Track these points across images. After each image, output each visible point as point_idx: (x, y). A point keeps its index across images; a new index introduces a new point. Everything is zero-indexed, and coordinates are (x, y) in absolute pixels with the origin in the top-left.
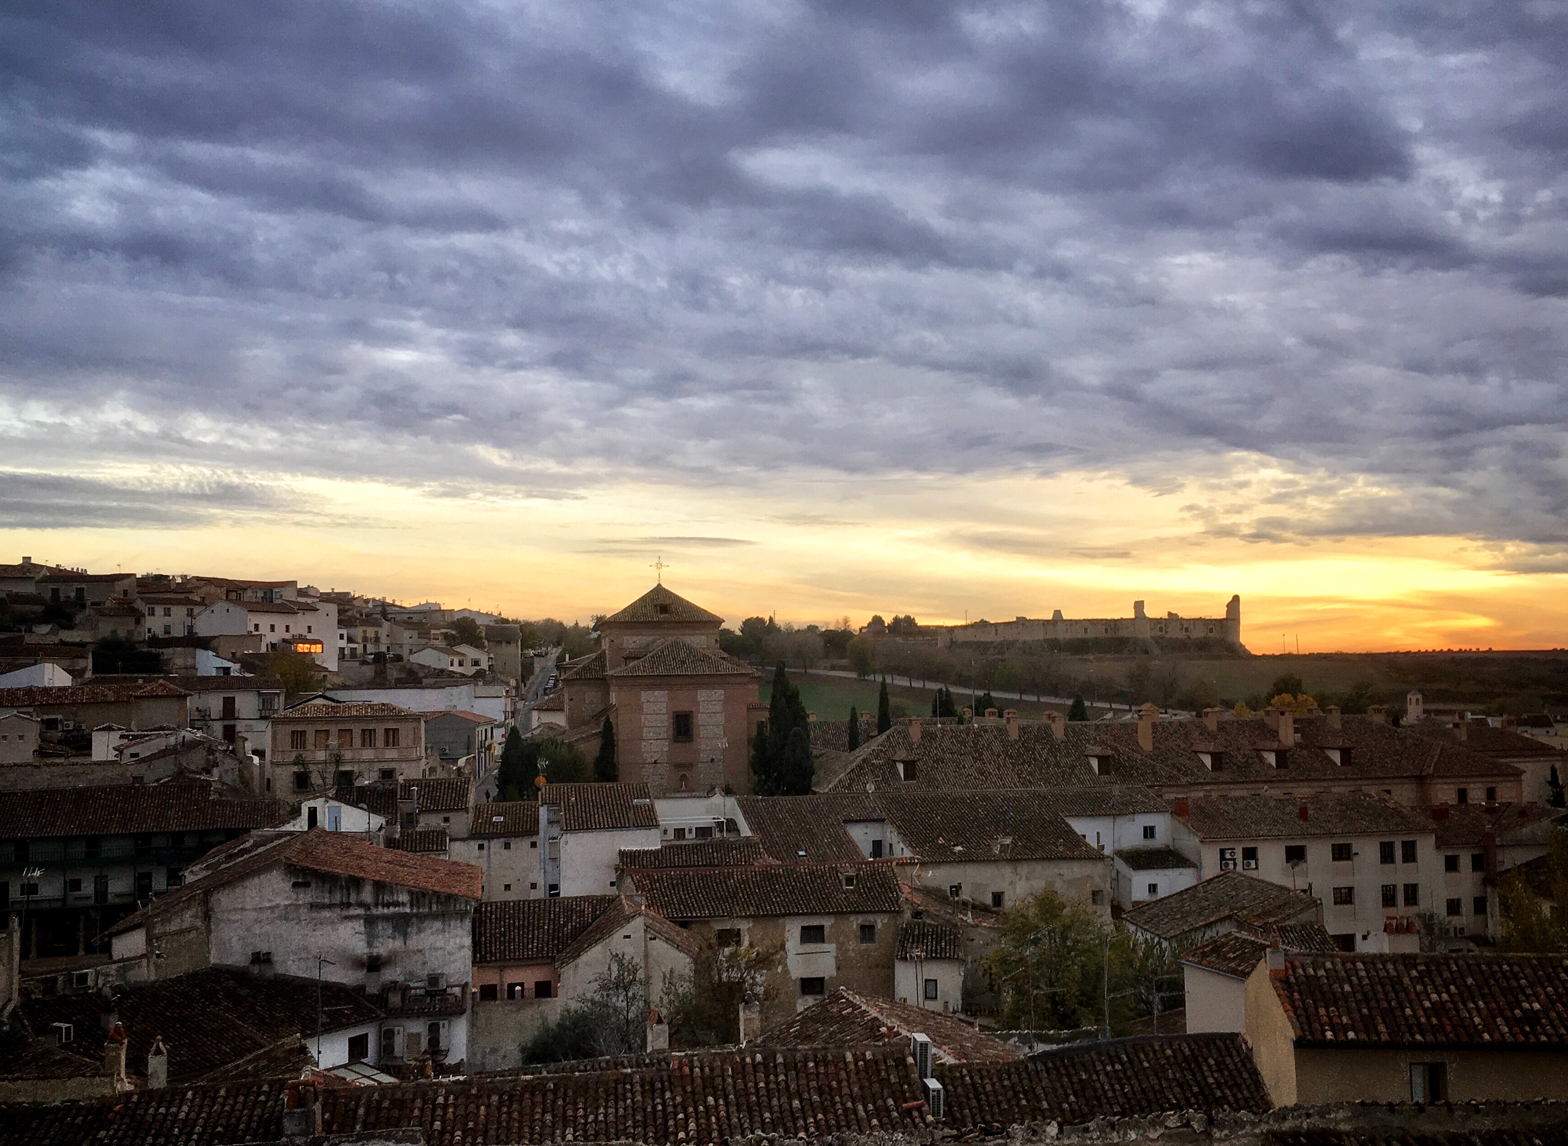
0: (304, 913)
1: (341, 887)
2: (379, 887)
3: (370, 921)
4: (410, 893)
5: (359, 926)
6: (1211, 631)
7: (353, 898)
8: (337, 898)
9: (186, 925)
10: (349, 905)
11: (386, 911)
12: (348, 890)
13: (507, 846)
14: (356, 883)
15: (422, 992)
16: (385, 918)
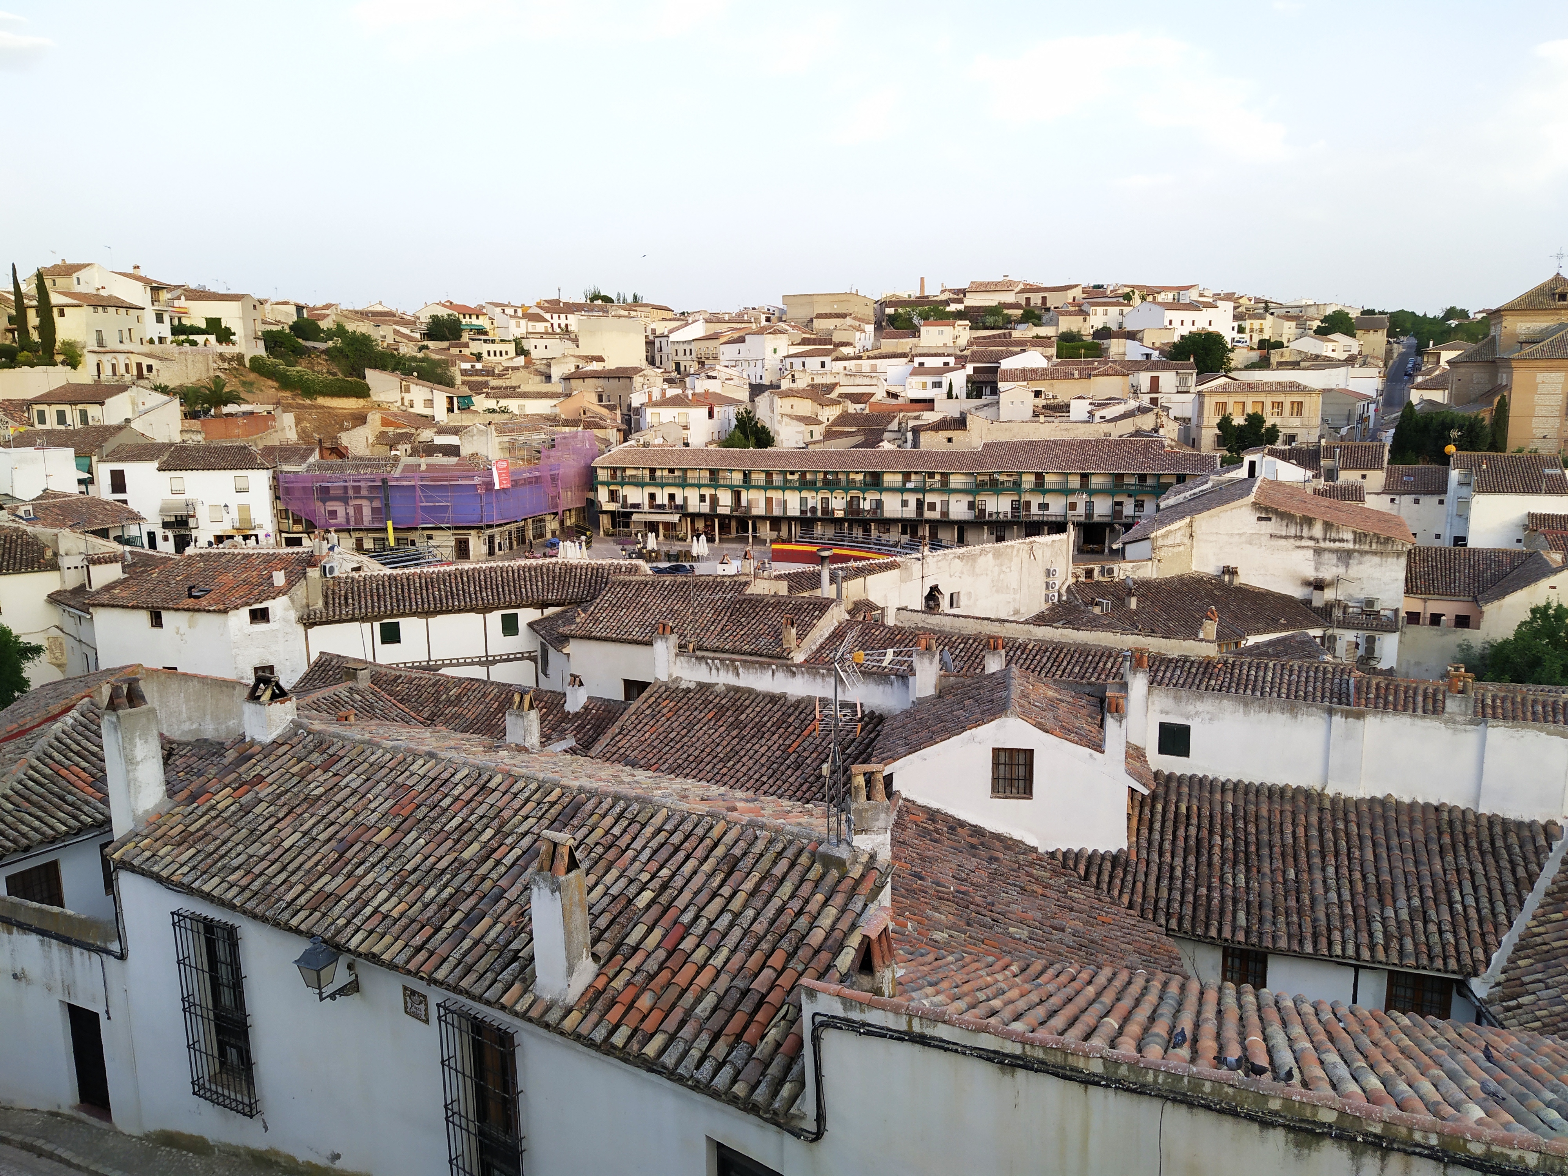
0: (1265, 540)
1: (1296, 524)
2: (1328, 526)
3: (1318, 551)
4: (1355, 533)
5: (1309, 554)
7: (1305, 533)
8: (1292, 531)
9: (1178, 541)
10: (1301, 538)
11: (1332, 545)
12: (1302, 526)
13: (1417, 501)
14: (1309, 521)
15: (1359, 610)
16: (1331, 551)
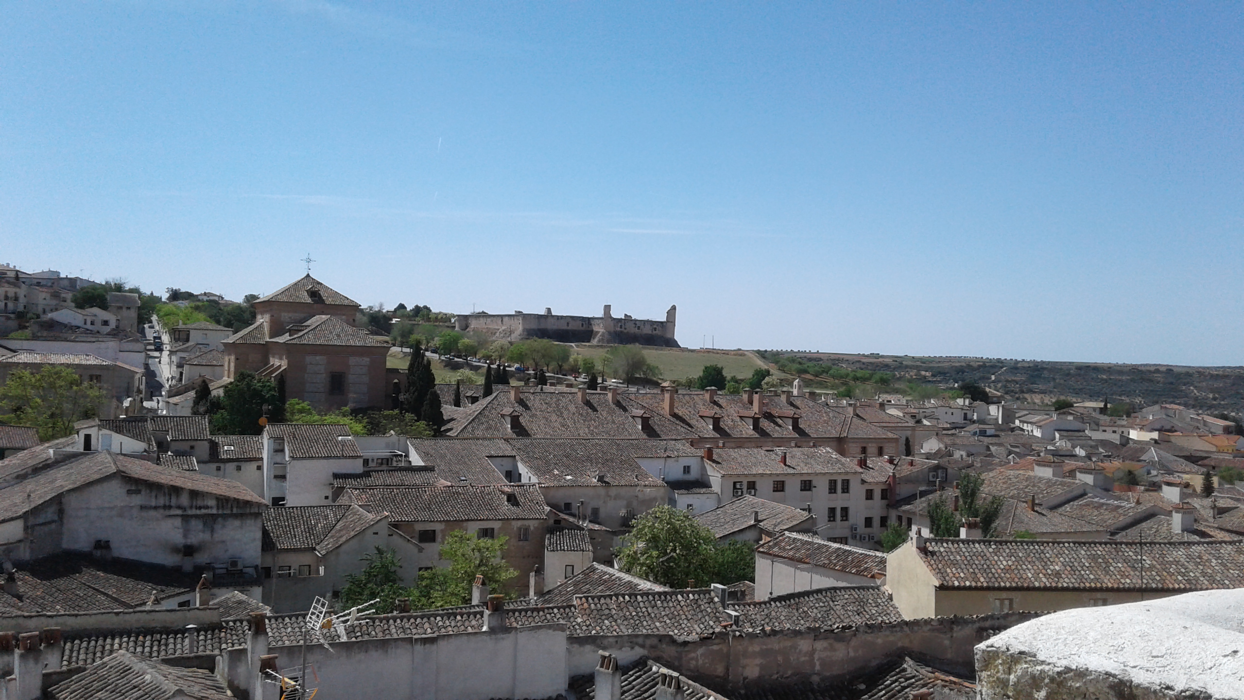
0: (135, 512)
1: (165, 495)
2: (194, 495)
3: (186, 518)
4: (217, 499)
5: (178, 522)
6: (655, 329)
7: (174, 502)
8: (162, 501)
9: (49, 519)
10: (170, 507)
11: (198, 512)
12: (170, 495)
13: (239, 468)
14: (176, 491)
15: (224, 571)
16: (197, 517)
